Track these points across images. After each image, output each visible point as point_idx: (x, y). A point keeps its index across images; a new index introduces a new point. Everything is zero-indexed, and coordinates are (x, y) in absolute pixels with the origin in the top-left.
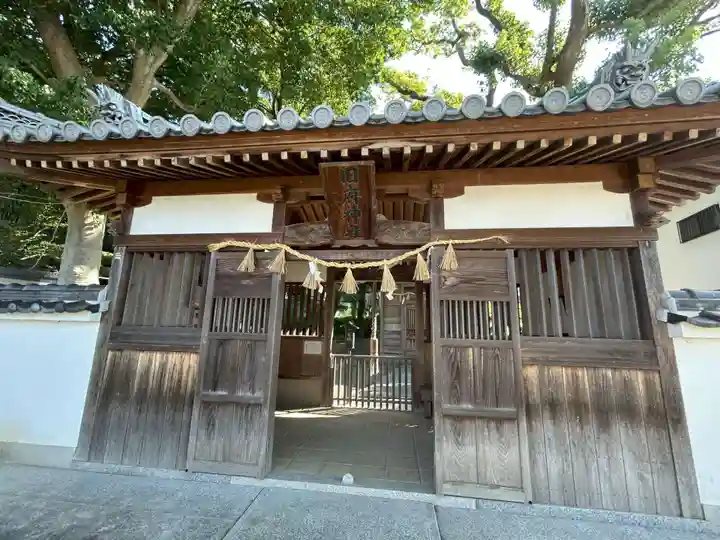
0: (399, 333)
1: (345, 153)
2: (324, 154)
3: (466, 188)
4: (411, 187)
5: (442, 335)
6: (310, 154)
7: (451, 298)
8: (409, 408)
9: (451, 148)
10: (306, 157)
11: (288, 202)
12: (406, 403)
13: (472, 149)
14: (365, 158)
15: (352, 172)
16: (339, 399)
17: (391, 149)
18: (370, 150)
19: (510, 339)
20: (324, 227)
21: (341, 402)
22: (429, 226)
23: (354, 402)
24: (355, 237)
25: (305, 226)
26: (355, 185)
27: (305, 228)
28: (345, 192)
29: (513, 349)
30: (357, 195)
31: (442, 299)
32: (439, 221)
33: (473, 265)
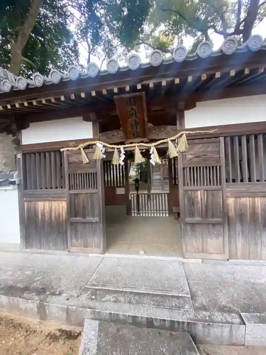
0: (160, 180)
1: (128, 88)
2: (116, 90)
3: (197, 103)
4: (166, 105)
5: (184, 185)
6: (108, 91)
7: (189, 166)
8: (167, 215)
9: (190, 79)
10: (106, 93)
11: (100, 120)
12: (166, 213)
13: (203, 78)
14: (140, 91)
15: (132, 100)
16: (134, 213)
17: (154, 83)
18: (142, 85)
19: (220, 185)
20: (120, 133)
21: (136, 214)
22: (176, 127)
23: (141, 214)
24: (136, 137)
25: (110, 133)
26: (135, 108)
27: (110, 134)
28: (130, 112)
29: (222, 190)
30: (136, 113)
31: (184, 166)
32: (182, 124)
33: (201, 148)
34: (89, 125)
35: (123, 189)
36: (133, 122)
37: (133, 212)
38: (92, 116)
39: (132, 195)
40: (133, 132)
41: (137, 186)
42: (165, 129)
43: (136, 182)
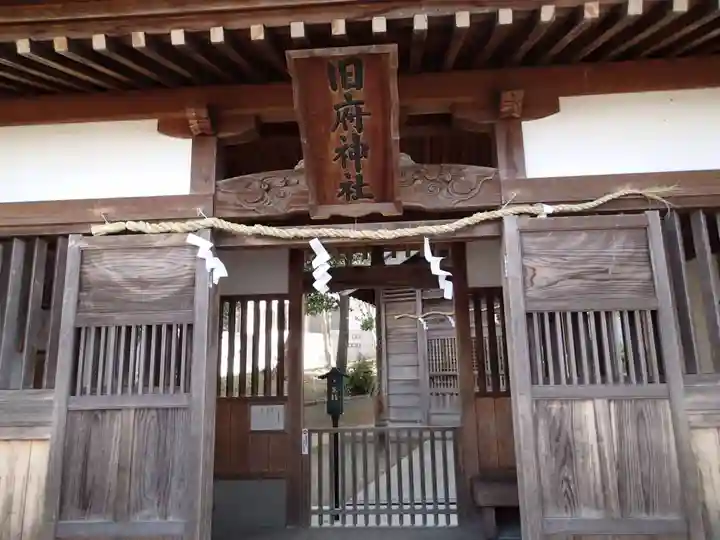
0: (415, 383)
1: (339, 28)
2: (298, 30)
3: (562, 100)
4: (460, 99)
5: (534, 381)
6: (268, 30)
7: (547, 307)
8: (454, 520)
9: (547, 14)
10: (262, 37)
11: (222, 135)
12: (448, 513)
13: (588, 15)
14: (380, 39)
15: (350, 68)
16: (321, 513)
17: (430, 19)
18: (389, 22)
19: (663, 380)
20: (294, 180)
21: (326, 517)
22: (497, 173)
23: (349, 518)
24: (355, 198)
25: (255, 180)
26: (359, 95)
27: (257, 184)
28: (337, 108)
29: (669, 397)
30: (359, 113)
31: (530, 309)
32: (516, 163)
33: (585, 244)
34: (180, 150)
35: (280, 409)
36: (350, 142)
37: (315, 508)
38: (198, 118)
39: (315, 437)
40: (344, 179)
41: (334, 398)
42: (455, 177)
43: (330, 385)
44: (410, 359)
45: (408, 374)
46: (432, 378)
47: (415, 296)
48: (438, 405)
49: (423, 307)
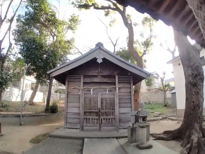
44: (77, 105)
45: (76, 110)
46: (85, 112)
47: (80, 79)
48: (86, 123)
49: (83, 85)
